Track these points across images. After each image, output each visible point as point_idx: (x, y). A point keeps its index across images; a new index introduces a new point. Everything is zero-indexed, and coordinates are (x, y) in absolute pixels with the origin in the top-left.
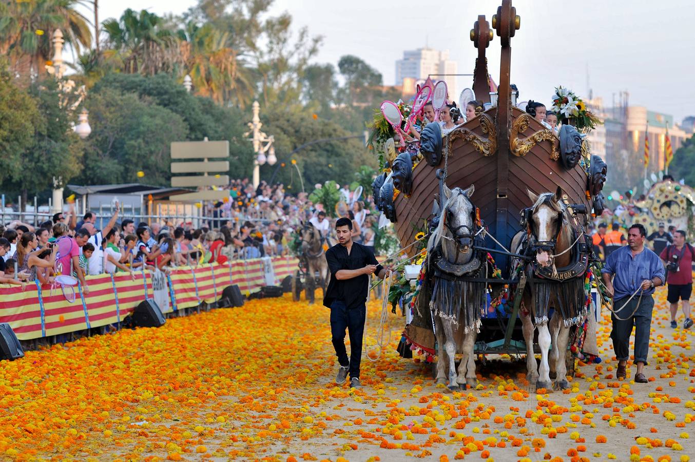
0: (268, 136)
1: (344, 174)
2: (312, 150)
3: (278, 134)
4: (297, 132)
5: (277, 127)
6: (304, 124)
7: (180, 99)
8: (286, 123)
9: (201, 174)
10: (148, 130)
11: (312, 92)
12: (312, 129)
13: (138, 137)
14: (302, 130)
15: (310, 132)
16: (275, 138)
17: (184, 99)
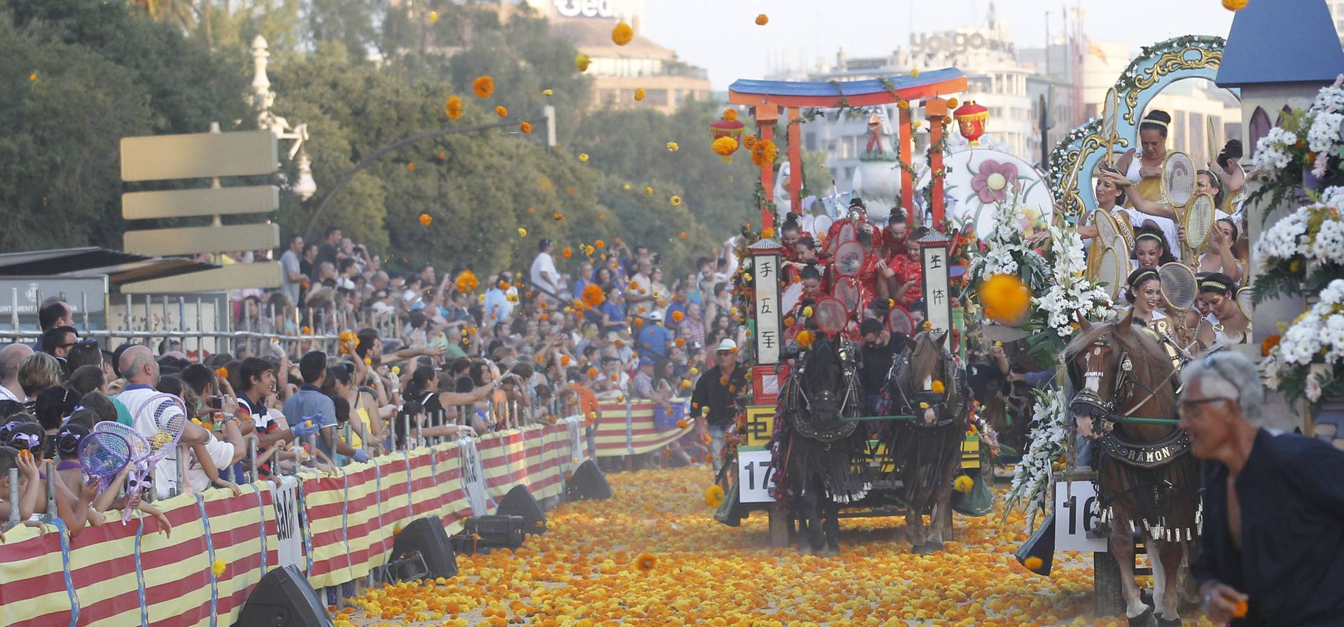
0: (293, 125)
1: (481, 219)
2: (397, 161)
3: (315, 118)
4: (357, 113)
5: (310, 101)
6: (376, 92)
7: (110, 28)
8: (329, 92)
9: (206, 220)
10: (45, 110)
11: (319, 20)
12: (397, 106)
13: (18, 128)
14: (372, 107)
15: (393, 114)
16: (309, 129)
17: (118, 27)
